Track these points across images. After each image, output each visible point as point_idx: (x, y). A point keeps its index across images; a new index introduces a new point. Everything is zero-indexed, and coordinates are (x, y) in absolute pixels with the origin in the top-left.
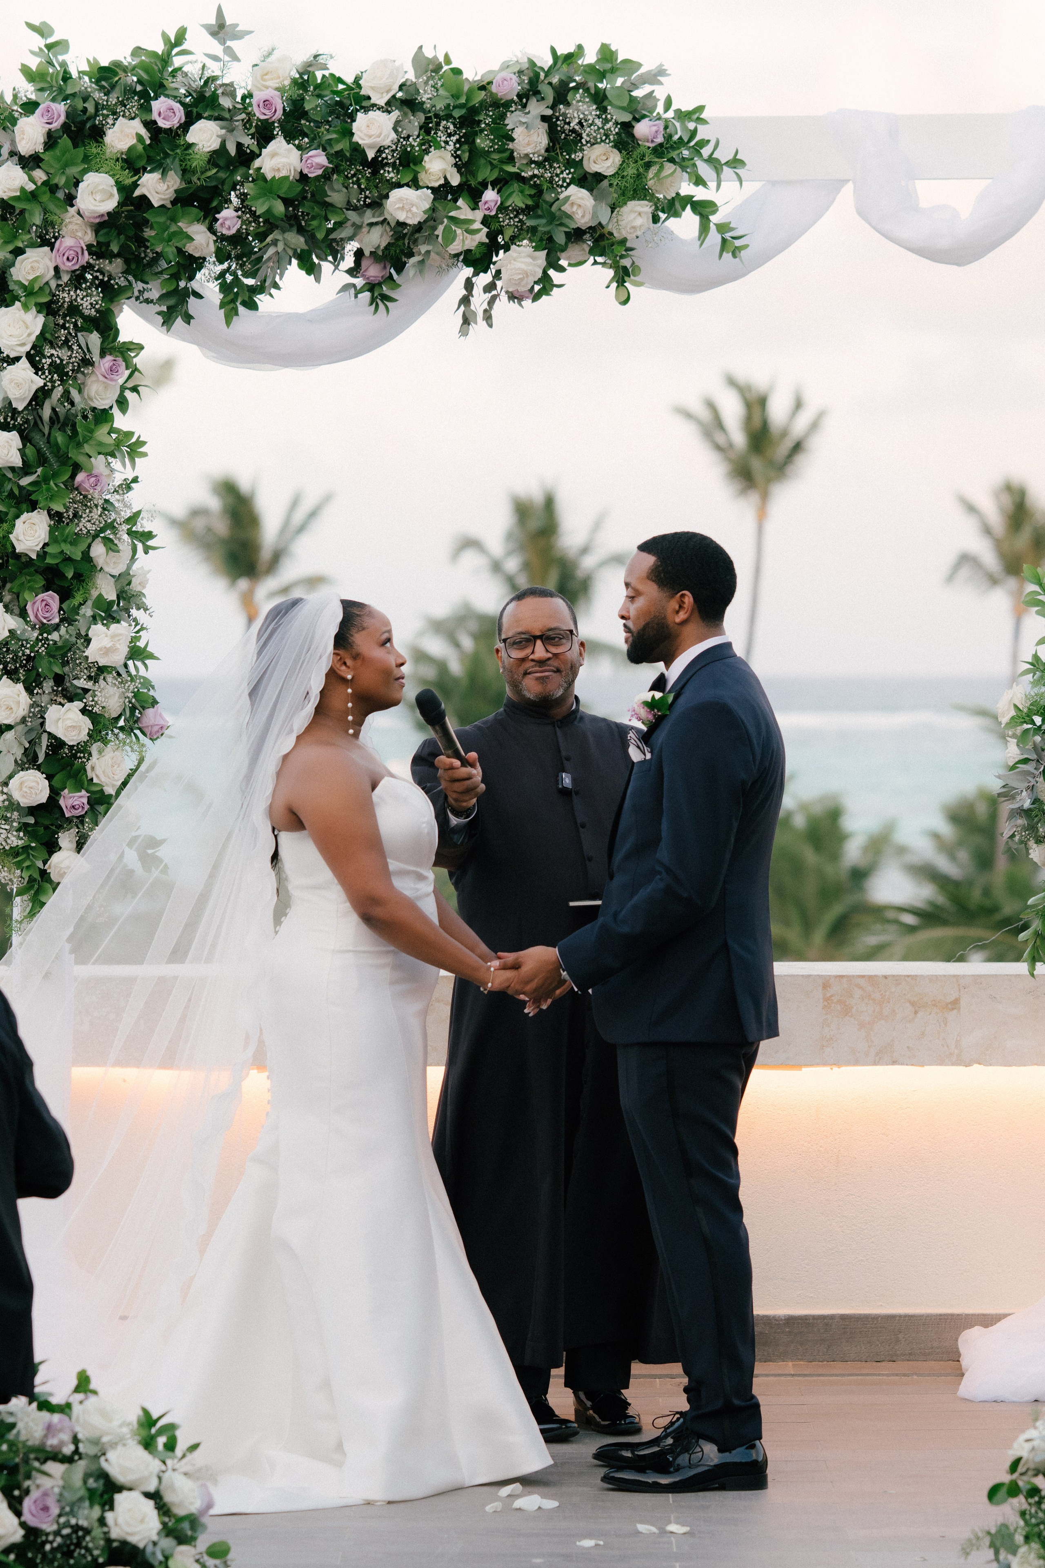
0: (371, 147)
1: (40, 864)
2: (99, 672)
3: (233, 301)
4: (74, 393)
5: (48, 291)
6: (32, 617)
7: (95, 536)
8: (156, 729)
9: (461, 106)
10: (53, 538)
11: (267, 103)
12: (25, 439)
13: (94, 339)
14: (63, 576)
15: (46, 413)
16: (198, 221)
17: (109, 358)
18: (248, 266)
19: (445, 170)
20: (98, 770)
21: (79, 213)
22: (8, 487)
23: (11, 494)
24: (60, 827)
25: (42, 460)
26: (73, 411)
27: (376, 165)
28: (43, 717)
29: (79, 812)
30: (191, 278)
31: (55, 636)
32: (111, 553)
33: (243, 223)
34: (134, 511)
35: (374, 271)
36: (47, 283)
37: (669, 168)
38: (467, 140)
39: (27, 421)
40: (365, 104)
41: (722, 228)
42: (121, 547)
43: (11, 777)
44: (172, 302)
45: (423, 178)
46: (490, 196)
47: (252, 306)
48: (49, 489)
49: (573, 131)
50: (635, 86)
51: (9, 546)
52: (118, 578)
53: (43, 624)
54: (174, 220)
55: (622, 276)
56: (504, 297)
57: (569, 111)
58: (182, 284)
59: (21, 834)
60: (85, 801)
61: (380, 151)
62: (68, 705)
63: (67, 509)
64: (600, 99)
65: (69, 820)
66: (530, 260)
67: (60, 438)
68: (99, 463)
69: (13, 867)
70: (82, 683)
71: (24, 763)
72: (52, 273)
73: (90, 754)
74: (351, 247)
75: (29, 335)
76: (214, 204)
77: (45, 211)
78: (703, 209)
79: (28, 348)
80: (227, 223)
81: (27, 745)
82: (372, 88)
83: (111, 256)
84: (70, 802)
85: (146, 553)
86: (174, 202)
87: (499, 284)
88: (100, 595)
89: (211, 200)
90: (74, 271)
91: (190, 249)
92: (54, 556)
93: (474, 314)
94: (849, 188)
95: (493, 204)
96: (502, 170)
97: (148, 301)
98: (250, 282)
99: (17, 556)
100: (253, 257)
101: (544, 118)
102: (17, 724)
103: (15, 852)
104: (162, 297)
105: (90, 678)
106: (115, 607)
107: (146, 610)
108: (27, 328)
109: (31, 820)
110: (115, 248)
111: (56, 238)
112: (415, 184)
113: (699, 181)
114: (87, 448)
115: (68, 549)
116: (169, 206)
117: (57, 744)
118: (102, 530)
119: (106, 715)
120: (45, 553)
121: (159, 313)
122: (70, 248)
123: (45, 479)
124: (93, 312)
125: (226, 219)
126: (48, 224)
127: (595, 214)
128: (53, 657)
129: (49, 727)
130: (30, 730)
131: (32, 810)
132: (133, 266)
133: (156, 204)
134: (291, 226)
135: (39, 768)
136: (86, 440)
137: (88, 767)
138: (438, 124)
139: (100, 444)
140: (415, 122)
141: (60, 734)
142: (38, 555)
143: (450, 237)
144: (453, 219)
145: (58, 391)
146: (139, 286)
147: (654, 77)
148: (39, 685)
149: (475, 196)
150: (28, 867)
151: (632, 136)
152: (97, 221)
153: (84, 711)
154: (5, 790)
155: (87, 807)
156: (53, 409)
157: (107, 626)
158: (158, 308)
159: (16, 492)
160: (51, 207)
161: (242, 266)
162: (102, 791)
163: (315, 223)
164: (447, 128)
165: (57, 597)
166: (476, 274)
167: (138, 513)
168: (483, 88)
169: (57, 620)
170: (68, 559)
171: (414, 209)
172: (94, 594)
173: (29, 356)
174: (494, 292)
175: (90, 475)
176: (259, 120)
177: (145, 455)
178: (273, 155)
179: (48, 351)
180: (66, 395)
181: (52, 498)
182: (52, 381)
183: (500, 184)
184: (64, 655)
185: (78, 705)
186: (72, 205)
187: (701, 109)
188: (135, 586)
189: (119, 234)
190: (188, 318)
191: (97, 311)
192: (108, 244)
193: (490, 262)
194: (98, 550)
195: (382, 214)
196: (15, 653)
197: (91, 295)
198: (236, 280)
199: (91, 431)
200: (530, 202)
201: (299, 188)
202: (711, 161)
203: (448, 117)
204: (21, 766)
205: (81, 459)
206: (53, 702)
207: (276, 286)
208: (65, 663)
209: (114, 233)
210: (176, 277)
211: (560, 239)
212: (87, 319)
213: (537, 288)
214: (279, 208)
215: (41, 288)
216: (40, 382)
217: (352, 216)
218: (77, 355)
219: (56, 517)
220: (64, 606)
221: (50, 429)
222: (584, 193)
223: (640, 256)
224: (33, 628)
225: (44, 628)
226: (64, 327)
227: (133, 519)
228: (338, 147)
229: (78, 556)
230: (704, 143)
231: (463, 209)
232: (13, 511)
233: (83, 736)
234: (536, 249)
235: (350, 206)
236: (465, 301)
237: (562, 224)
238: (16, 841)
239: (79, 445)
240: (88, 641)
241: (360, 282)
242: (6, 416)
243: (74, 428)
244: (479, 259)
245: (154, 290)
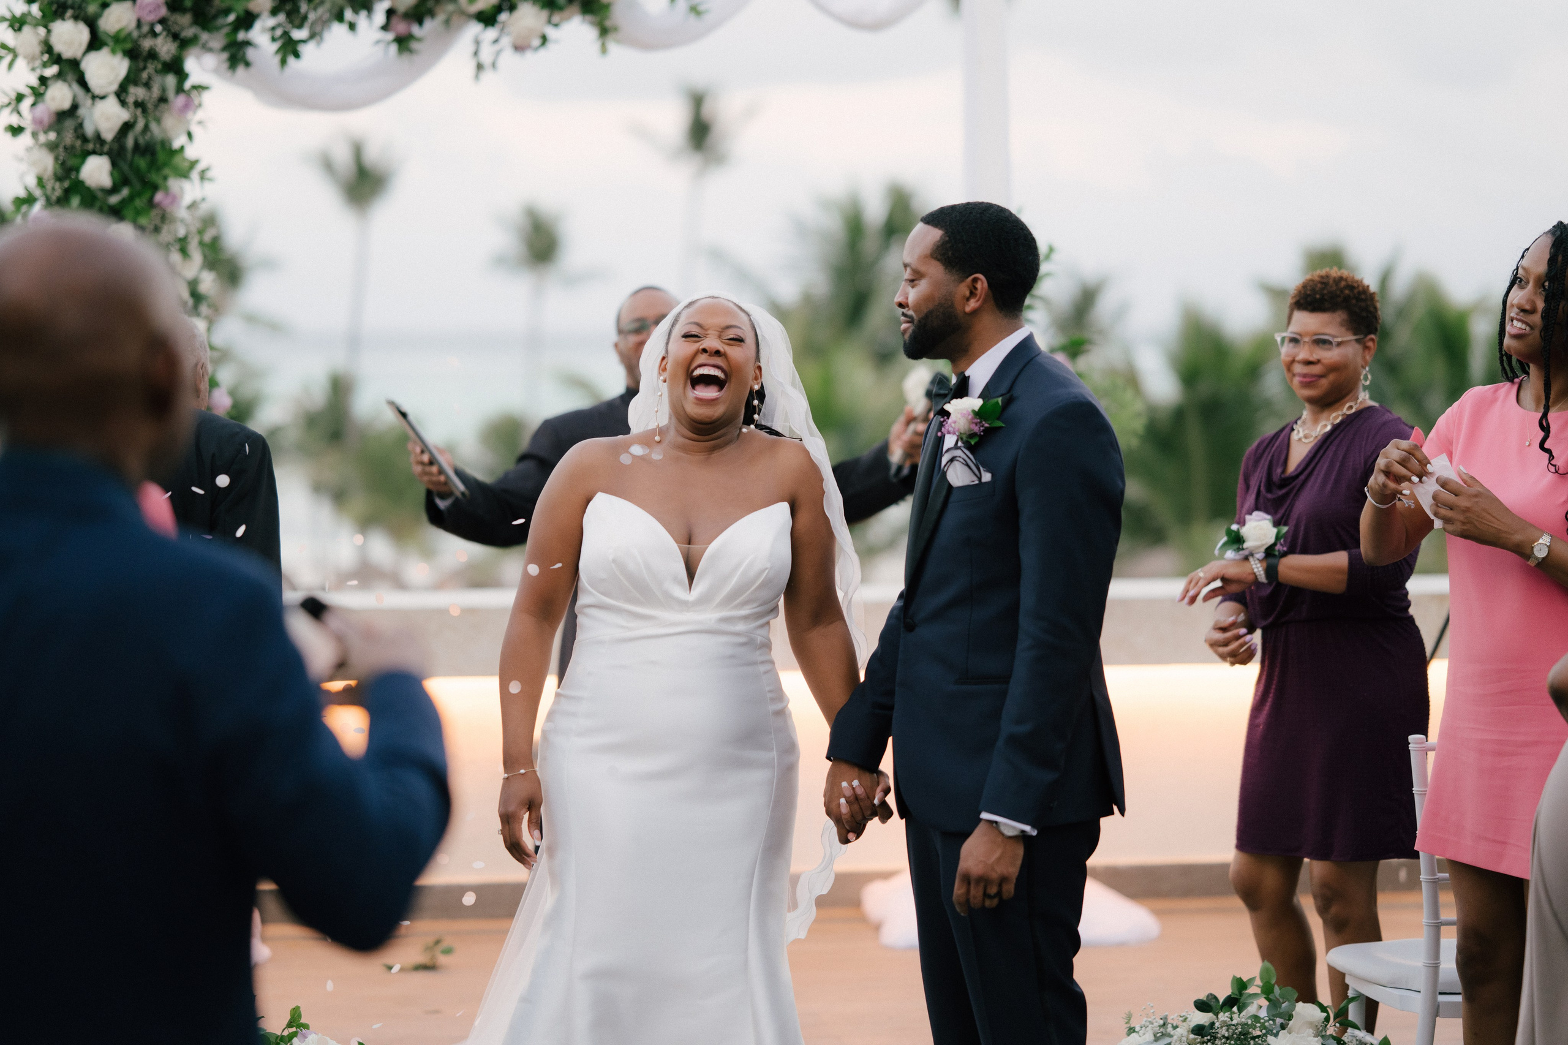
3: (284, 49)
4: (154, 126)
5: (130, 39)
7: (172, 246)
12: (114, 164)
13: (170, 80)
15: (130, 142)
17: (180, 97)
18: (296, 21)
22: (98, 204)
25: (128, 181)
26: (152, 141)
30: (249, 29)
32: (186, 260)
35: (401, 27)
36: (130, 33)
39: (115, 150)
42: (193, 255)
44: (232, 51)
47: (298, 56)
48: (133, 206)
55: (605, 32)
56: (509, 49)
58: (240, 37)
67: (142, 163)
68: (174, 184)
72: (135, 24)
75: (117, 76)
79: (117, 85)
83: (185, 10)
87: (506, 37)
90: (152, 24)
91: (252, 6)
93: (484, 63)
97: (214, 50)
98: (296, 35)
100: (301, 15)
104: (220, 52)
108: (117, 70)
110: (188, 4)
114: (166, 171)
118: (179, 241)
122: (151, 4)
123: (131, 198)
124: (168, 58)
132: (200, 20)
136: (165, 164)
145: (140, 125)
146: (204, 36)
156: (135, 141)
158: (222, 56)
161: (290, 22)
166: (485, 29)
173: (117, 92)
174: (499, 45)
177: (210, 180)
179: (133, 88)
180: (146, 128)
181: (136, 213)
182: (135, 116)
190: (247, 65)
191: (171, 57)
193: (498, 20)
197: (167, 44)
198: (287, 34)
199: (170, 157)
205: (160, 181)
210: (234, 31)
212: (165, 63)
213: (537, 42)
215: (126, 37)
216: (124, 115)
218: (156, 92)
221: (134, 156)
226: (144, 69)
236: (475, 53)
239: (159, 169)
241: (390, 36)
242: (95, 145)
243: (153, 154)
244: (488, 19)
245: (216, 41)
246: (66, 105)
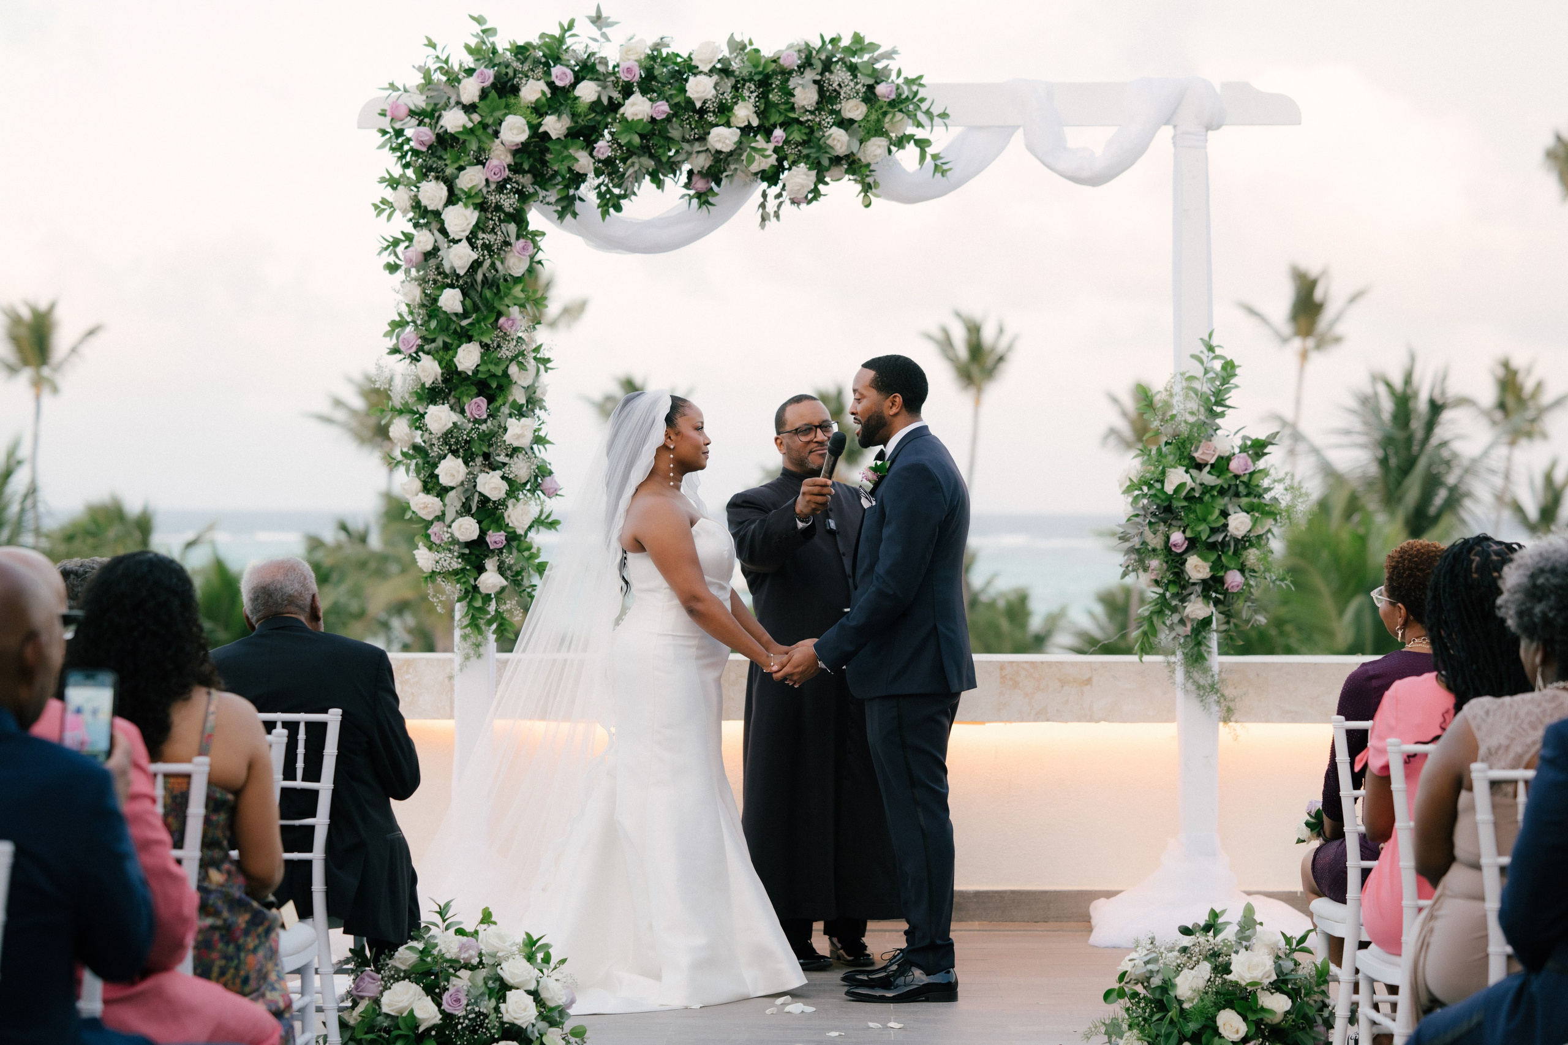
0: (698, 99)
1: (472, 582)
2: (515, 451)
3: (606, 205)
4: (498, 264)
5: (481, 195)
6: (468, 414)
7: (511, 361)
8: (552, 491)
9: (760, 73)
10: (483, 361)
11: (629, 70)
12: (465, 294)
13: (512, 228)
14: (489, 387)
15: (479, 277)
16: (583, 149)
17: (522, 241)
18: (616, 180)
19: (748, 116)
20: (513, 518)
21: (502, 143)
22: (453, 327)
23: (455, 331)
24: (486, 556)
25: (476, 309)
26: (497, 276)
27: (702, 111)
28: (475, 482)
29: (499, 546)
30: (577, 188)
31: (484, 427)
32: (522, 372)
33: (612, 150)
34: (538, 344)
35: (700, 184)
36: (480, 190)
37: (899, 116)
38: (763, 96)
39: (466, 283)
40: (695, 71)
41: (935, 157)
42: (528, 367)
43: (453, 521)
44: (564, 204)
45: (733, 120)
46: (778, 133)
47: (618, 208)
48: (480, 328)
49: (835, 90)
50: (877, 60)
51: (453, 366)
52: (527, 389)
53: (476, 419)
54: (566, 147)
55: (867, 188)
56: (788, 202)
57: (832, 77)
58: (572, 192)
59: (460, 560)
60: (504, 538)
61: (705, 102)
62: (492, 473)
63: (493, 341)
64: (853, 69)
65: (493, 551)
66: (805, 177)
67: (488, 294)
68: (514, 310)
69: (455, 583)
70: (502, 458)
71: (462, 513)
72: (484, 183)
73: (507, 507)
74: (686, 167)
75: (468, 224)
76: (593, 137)
77: (480, 141)
78: (922, 144)
79: (467, 233)
80: (602, 150)
81: (464, 500)
82: (701, 61)
83: (524, 172)
84: (493, 539)
85: (546, 371)
86: (566, 136)
87: (784, 193)
88: (515, 400)
89: (591, 135)
90: (498, 182)
91: (577, 168)
92: (483, 373)
93: (769, 214)
94: (1021, 131)
95: (779, 139)
96: (786, 116)
97: (548, 203)
98: (616, 191)
99: (459, 373)
100: (619, 174)
101: (815, 82)
102: (458, 486)
103: (455, 573)
104: (558, 201)
105: (507, 455)
106: (525, 408)
107: (546, 410)
108: (467, 219)
109: (467, 551)
110: (526, 167)
111: (487, 160)
112: (728, 124)
113: (919, 125)
114: (507, 301)
115: (492, 368)
116: (563, 138)
117: (484, 500)
118: (516, 356)
119: (518, 481)
120: (478, 371)
121: (556, 211)
122: (496, 166)
123: (478, 321)
124: (511, 210)
125: (601, 147)
126: (481, 150)
127: (849, 146)
128: (482, 440)
129: (479, 488)
130: (467, 490)
131: (468, 544)
132: (539, 179)
133: (554, 137)
134: (645, 153)
135: (472, 516)
136: (506, 295)
137: (506, 515)
138: (744, 85)
139: (516, 298)
140: (729, 83)
141: (487, 493)
142: (473, 373)
143: (751, 160)
144: (754, 149)
145: (487, 263)
146: (542, 193)
147: (889, 55)
148: (473, 460)
149: (768, 133)
150: (464, 583)
151: (874, 94)
152: (514, 148)
153: (503, 478)
154: (449, 530)
155: (505, 542)
156: (484, 275)
157: (519, 420)
158: (555, 208)
159: (459, 329)
160: (484, 138)
161: (612, 180)
162: (515, 532)
163: (661, 151)
164: (749, 88)
165: (485, 401)
166: (769, 187)
167: (541, 346)
168: (774, 61)
169: (485, 416)
170: (494, 376)
171: (727, 141)
172: (511, 399)
173: (468, 238)
174: (781, 199)
175: (508, 319)
176: (623, 81)
177: (546, 305)
178: (633, 105)
179: (481, 235)
180: (493, 265)
181: (482, 334)
182: (483, 255)
183: (785, 125)
184: (490, 439)
185: (499, 473)
186: (498, 138)
187: (921, 77)
188: (538, 394)
189: (529, 157)
190: (575, 215)
191: (514, 209)
192: (521, 164)
193: (779, 179)
194: (513, 370)
195: (705, 145)
196: (457, 438)
197: (510, 198)
198: (609, 191)
199: (510, 289)
200: (805, 138)
201: (650, 127)
202: (928, 113)
203: (751, 80)
204: (460, 514)
205: (503, 308)
206: (482, 471)
207: (634, 194)
208: (490, 445)
209: (526, 156)
210: (567, 187)
211: (825, 162)
212: (507, 214)
213: (810, 196)
214: (637, 140)
215: (476, 194)
216: (474, 256)
217: (686, 146)
218: (500, 238)
219: (485, 347)
220: (490, 407)
221: (482, 288)
222: (842, 132)
223: (879, 175)
224: (469, 421)
225: (476, 421)
226: (492, 219)
227: (537, 349)
228: (676, 100)
229: (499, 373)
230: (922, 100)
231: (760, 141)
232: (456, 342)
233: (503, 495)
234: (810, 169)
235: (684, 140)
236: (763, 206)
237: (826, 152)
238: (457, 565)
239: (501, 299)
240: (506, 430)
241: (692, 192)
242: (451, 280)
243: (498, 288)
244: (771, 177)
245: (553, 196)
246: (429, 247)
